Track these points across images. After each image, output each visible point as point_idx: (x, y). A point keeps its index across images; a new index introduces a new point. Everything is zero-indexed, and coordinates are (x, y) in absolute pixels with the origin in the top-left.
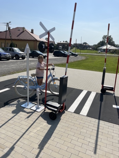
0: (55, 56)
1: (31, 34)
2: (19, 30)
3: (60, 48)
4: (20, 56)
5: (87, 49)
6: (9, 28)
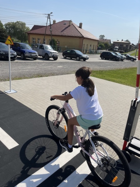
0: (102, 59)
1: (79, 29)
2: (65, 24)
3: (116, 48)
4: (50, 55)
6: (54, 21)
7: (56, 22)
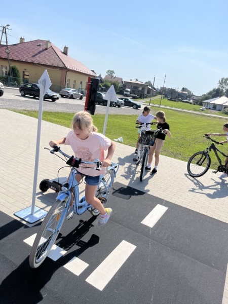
2: (40, 45)
5: (183, 102)
6: (22, 39)
7: (25, 41)
